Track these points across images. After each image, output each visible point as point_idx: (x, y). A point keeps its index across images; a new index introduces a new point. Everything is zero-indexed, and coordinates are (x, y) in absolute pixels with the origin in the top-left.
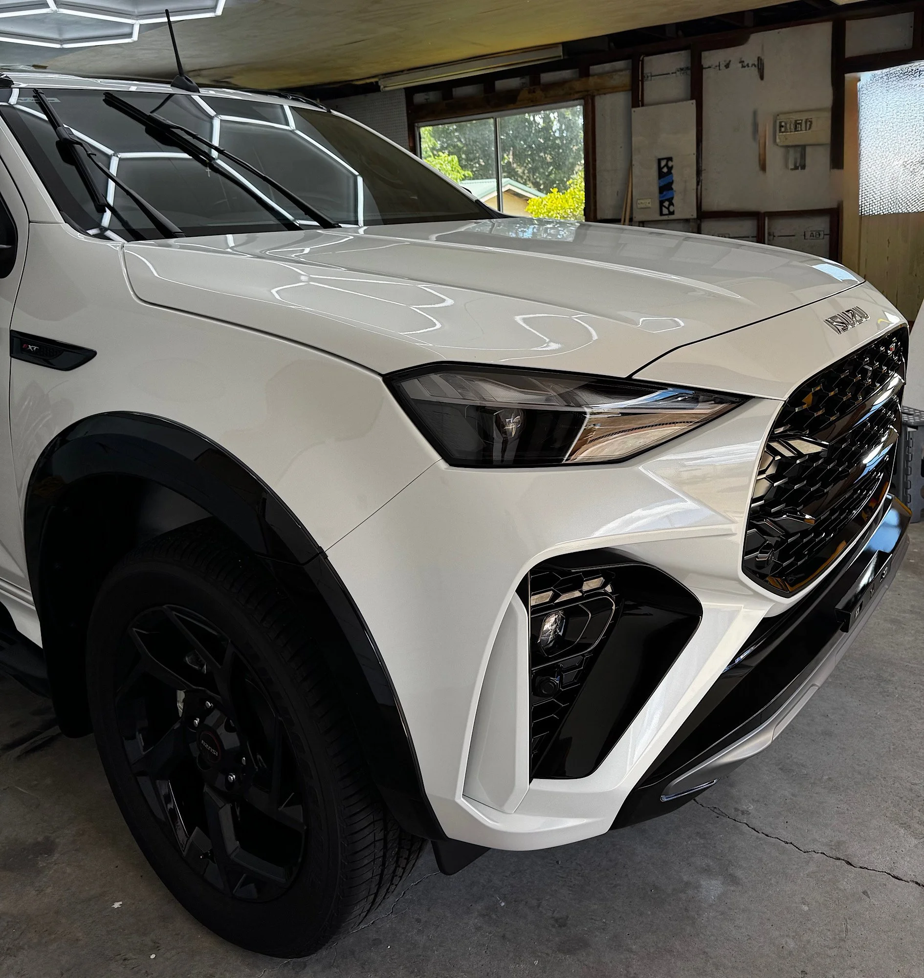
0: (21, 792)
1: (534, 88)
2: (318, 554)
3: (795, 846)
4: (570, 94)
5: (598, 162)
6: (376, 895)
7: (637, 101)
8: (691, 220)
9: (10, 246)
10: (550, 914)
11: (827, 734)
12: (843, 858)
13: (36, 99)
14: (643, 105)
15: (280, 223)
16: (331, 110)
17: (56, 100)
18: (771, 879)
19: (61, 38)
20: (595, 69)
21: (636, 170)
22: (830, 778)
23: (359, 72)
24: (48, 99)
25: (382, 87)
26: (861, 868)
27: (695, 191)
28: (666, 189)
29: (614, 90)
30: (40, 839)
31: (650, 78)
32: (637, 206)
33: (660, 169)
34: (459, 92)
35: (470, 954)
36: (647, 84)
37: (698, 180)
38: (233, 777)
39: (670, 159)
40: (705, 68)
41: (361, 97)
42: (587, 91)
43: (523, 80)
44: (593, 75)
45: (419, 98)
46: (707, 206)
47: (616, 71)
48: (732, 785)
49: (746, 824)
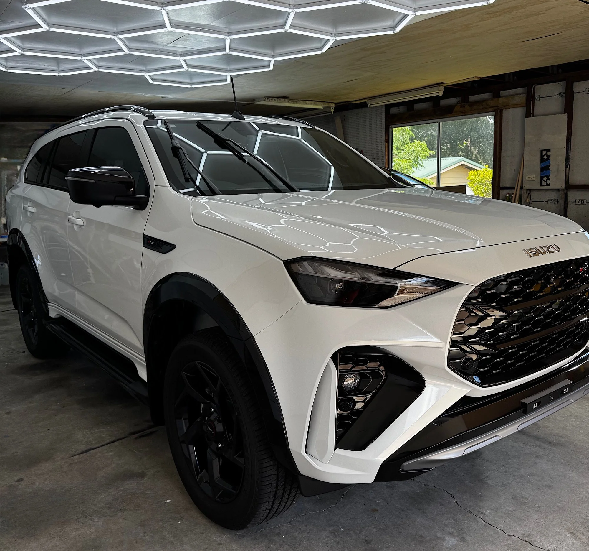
0: (135, 452)
1: (464, 104)
2: (251, 337)
3: (504, 532)
4: (487, 108)
5: (503, 151)
6: (273, 502)
7: (529, 113)
8: (561, 190)
9: (146, 196)
10: (364, 537)
11: (548, 487)
12: (528, 541)
13: (165, 125)
14: (533, 116)
15: (272, 189)
16: (316, 127)
17: (174, 126)
18: (484, 543)
19: (191, 82)
20: (503, 93)
21: (526, 157)
22: (539, 506)
23: (355, 97)
24: (170, 125)
25: (369, 105)
26: (537, 547)
27: (564, 171)
28: (545, 169)
29: (515, 106)
30: (140, 471)
31: (539, 99)
32: (526, 179)
33: (542, 156)
34: (418, 106)
35: (320, 546)
36: (536, 103)
37: (567, 164)
38: (220, 445)
39: (549, 150)
40: (575, 93)
41: (359, 110)
42: (498, 107)
43: (458, 99)
44: (502, 97)
45: (393, 110)
46: (572, 181)
47: (517, 94)
48: (481, 501)
49: (481, 518)
